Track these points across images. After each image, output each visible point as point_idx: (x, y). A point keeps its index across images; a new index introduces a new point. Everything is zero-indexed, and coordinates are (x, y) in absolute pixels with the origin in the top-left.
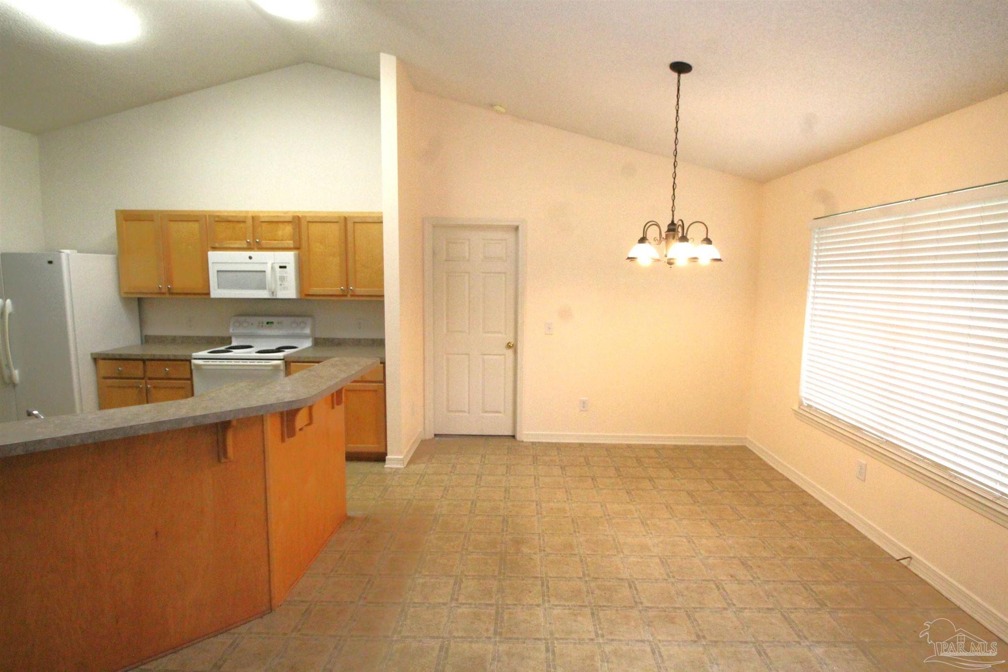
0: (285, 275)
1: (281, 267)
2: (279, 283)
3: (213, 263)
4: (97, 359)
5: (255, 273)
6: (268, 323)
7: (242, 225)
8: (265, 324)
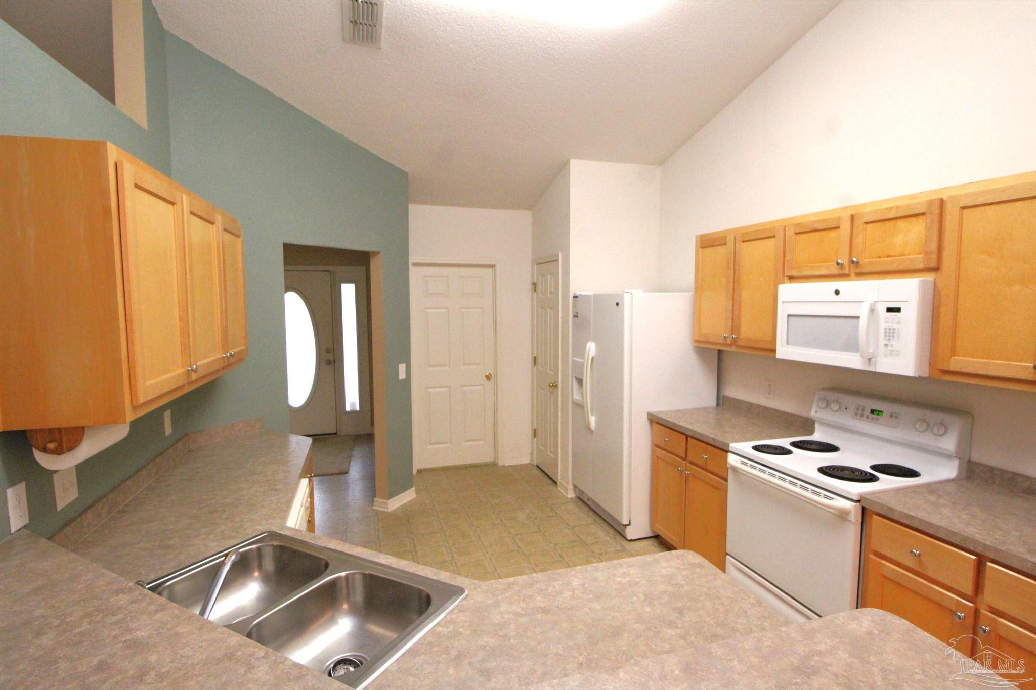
0: (895, 326)
1: (890, 310)
2: (882, 341)
3: (783, 302)
4: (654, 420)
5: (843, 320)
6: (872, 412)
7: (833, 234)
8: (868, 412)
